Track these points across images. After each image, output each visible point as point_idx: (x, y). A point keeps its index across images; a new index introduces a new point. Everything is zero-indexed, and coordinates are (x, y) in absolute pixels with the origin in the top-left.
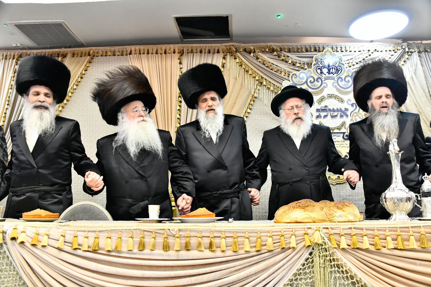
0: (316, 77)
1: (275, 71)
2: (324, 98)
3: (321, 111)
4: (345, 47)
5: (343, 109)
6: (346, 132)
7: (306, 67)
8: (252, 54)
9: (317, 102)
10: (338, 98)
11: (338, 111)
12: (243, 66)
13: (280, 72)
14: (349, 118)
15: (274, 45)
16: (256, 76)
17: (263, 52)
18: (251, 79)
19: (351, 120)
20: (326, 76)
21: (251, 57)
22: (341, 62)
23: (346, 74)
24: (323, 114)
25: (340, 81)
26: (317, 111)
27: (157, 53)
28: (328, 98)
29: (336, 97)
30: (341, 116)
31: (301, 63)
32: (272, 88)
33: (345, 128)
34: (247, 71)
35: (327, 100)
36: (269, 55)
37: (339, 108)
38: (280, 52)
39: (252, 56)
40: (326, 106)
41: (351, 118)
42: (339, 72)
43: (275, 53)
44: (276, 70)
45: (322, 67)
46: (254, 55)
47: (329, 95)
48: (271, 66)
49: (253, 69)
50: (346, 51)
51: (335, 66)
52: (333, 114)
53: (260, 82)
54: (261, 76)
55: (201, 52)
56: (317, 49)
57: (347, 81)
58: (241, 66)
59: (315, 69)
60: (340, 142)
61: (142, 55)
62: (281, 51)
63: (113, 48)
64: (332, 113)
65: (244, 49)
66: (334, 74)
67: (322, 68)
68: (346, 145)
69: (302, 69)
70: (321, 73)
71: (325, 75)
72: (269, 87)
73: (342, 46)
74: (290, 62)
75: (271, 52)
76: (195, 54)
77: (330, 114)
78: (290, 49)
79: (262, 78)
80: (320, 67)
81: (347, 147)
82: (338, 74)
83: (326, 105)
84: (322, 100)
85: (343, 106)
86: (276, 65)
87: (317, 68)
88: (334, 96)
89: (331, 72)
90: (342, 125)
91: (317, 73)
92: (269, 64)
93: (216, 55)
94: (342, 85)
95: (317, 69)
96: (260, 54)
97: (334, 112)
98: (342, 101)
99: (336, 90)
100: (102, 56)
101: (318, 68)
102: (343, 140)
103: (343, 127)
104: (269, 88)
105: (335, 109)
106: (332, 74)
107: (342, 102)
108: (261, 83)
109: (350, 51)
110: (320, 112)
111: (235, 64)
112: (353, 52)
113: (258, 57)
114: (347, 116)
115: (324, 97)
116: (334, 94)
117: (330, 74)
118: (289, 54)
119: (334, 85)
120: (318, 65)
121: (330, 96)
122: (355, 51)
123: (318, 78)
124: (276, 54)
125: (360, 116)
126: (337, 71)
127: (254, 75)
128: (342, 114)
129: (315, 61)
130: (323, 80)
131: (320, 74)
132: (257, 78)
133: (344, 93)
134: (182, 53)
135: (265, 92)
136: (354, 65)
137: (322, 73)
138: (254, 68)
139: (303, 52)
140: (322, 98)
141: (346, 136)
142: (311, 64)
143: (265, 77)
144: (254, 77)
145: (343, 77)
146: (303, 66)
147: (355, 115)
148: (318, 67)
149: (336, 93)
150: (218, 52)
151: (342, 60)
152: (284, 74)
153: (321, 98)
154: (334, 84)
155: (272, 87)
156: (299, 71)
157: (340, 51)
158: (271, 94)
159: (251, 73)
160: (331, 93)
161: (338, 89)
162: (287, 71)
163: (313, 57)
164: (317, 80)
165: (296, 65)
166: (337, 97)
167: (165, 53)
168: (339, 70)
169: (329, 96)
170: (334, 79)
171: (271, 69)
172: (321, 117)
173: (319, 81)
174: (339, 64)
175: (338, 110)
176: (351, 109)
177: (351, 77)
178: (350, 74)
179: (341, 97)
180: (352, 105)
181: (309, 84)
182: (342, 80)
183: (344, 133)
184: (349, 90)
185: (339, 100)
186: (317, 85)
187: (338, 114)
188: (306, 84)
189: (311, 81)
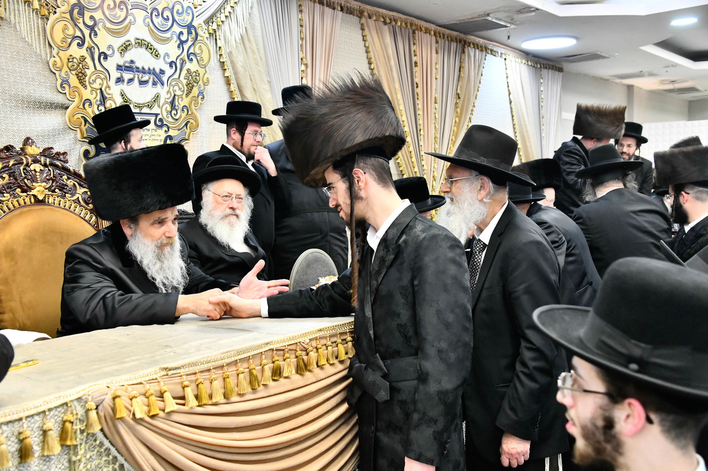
2: (130, 44)
3: (125, 70)
5: (158, 71)
6: (160, 113)
9: (118, 51)
10: (151, 49)
11: (150, 74)
14: (166, 87)
19: (168, 92)
23: (163, 4)
24: (127, 76)
26: (118, 69)
28: (137, 45)
29: (148, 47)
30: (154, 84)
33: (159, 106)
35: (134, 50)
37: (152, 68)
40: (132, 62)
41: (168, 88)
47: (137, 39)
52: (142, 78)
57: (166, 17)
60: (150, 130)
64: (140, 76)
77: (138, 78)
81: (159, 141)
82: (153, 1)
83: (133, 59)
84: (126, 48)
85: (158, 65)
88: (145, 42)
90: (154, 101)
94: (158, 23)
97: (144, 75)
99: (148, 31)
102: (154, 127)
105: (146, 68)
107: (157, 56)
110: (122, 70)
114: (163, 84)
116: (145, 39)
119: (147, 21)
121: (140, 43)
123: (121, 2)
125: (181, 86)
128: (156, 79)
130: (130, 7)
133: (161, 40)
135: (21, 9)
140: (127, 44)
141: (159, 121)
145: (160, 9)
147: (174, 83)
149: (149, 39)
153: (124, 44)
154: (145, 20)
160: (141, 38)
161: (151, 31)
164: (119, 7)
166: (149, 45)
169: (137, 41)
170: (145, 10)
172: (123, 81)
173: (123, 9)
175: (149, 71)
176: (169, 71)
177: (172, 11)
178: (170, 7)
179: (155, 47)
180: (171, 64)
181: (107, 12)
182: (159, 15)
183: (157, 115)
184: (168, 35)
185: (152, 53)
186: (120, 16)
187: (150, 78)
188: (101, 10)
189: (109, 5)
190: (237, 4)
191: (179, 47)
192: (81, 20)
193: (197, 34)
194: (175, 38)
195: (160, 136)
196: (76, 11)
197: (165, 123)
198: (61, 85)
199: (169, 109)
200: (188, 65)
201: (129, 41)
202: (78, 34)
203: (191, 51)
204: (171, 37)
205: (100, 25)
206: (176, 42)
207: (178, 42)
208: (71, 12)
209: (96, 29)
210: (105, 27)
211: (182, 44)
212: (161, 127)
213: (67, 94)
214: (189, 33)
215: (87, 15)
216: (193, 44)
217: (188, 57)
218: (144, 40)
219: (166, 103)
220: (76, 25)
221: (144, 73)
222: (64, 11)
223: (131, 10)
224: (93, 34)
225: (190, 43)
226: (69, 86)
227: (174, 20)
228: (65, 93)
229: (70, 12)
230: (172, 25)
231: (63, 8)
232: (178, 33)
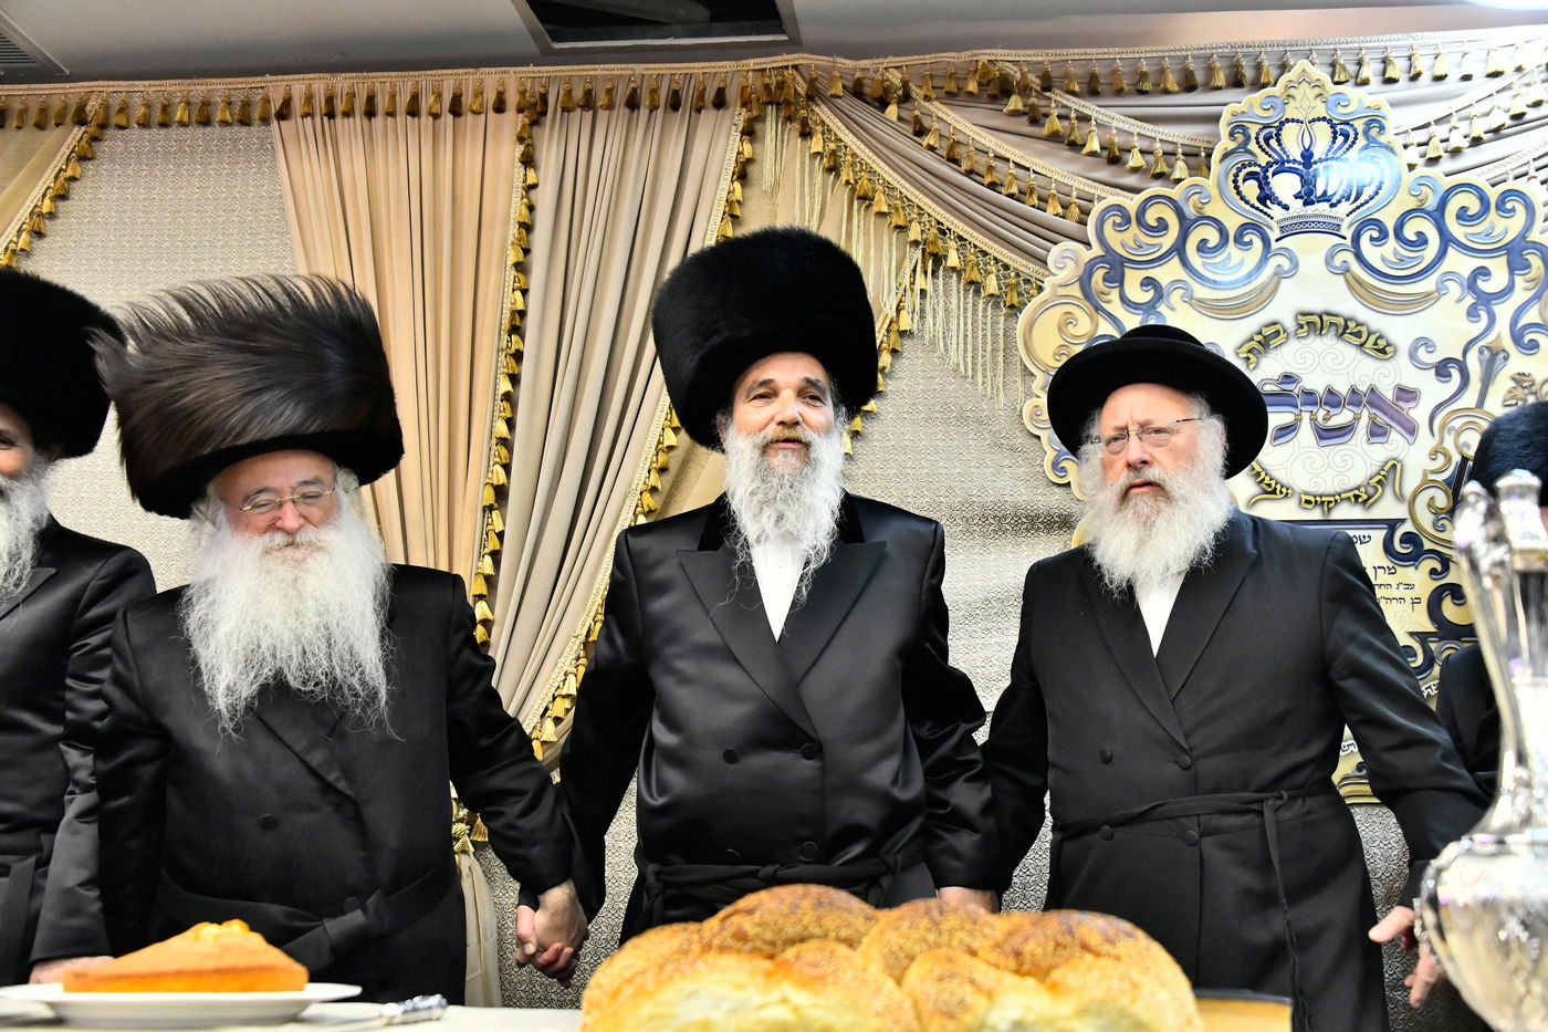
0: (1232, 223)
1: (1011, 196)
2: (1277, 333)
4: (1410, 58)
5: (1388, 393)
6: (1407, 516)
7: (1180, 169)
8: (892, 111)
9: (1237, 354)
10: (1358, 335)
11: (1358, 404)
12: (846, 174)
13: (1040, 199)
14: (1425, 441)
15: (1006, 60)
16: (910, 222)
17: (950, 97)
18: (886, 239)
19: (1434, 454)
20: (1292, 212)
21: (887, 122)
22: (1382, 139)
23: (1403, 203)
25: (1372, 239)
27: (413, 111)
28: (1302, 332)
29: (1346, 329)
30: (1377, 432)
31: (1151, 153)
32: (992, 285)
33: (1399, 497)
34: (863, 198)
35: (1293, 345)
36: (983, 114)
37: (1363, 388)
38: (1040, 95)
39: (894, 119)
40: (1288, 378)
41: (1436, 440)
42: (1368, 190)
43: (1015, 103)
44: (1014, 190)
45: (1269, 165)
46: (905, 114)
47: (1304, 314)
48: (990, 168)
49: (895, 184)
50: (1415, 78)
51: (1347, 160)
52: (1326, 419)
53: (932, 254)
54: (939, 223)
55: (633, 104)
56: (1249, 74)
57: (1414, 238)
58: (833, 169)
59: (1231, 178)
61: (339, 119)
62: (1048, 89)
63: (199, 89)
64: (1321, 414)
65: (849, 84)
66: (1334, 201)
67: (1270, 174)
68: (1401, 592)
69: (1159, 182)
70: (1262, 199)
71: (1286, 208)
72: (976, 276)
73: (1392, 54)
74: (1094, 145)
75: (993, 98)
76: (603, 115)
77: (1313, 420)
78: (1094, 77)
79: (943, 233)
80: (1257, 169)
81: (1409, 601)
83: (1289, 370)
84: (1265, 344)
85: (1385, 377)
86: (1018, 165)
87: (1242, 175)
88: (1334, 319)
89: (1319, 193)
90: (1379, 482)
91: (1242, 198)
92: (982, 159)
93: (708, 117)
94: (1384, 259)
95: (1240, 179)
96: (938, 109)
97: (1333, 411)
98: (1378, 350)
99: (1345, 286)
100: (144, 124)
101: (1244, 172)
102: (1386, 562)
103: (1389, 489)
104: (976, 286)
105: (1342, 389)
106: (1326, 205)
107: (1383, 351)
108: (938, 259)
109: (1439, 78)
111: (803, 163)
112: (1452, 84)
113: (926, 122)
114: (1411, 431)
115: (1278, 327)
116: (1334, 309)
117: (1312, 203)
118: (1089, 107)
119: (1338, 261)
120: (1248, 157)
121: (1315, 323)
122: (1467, 78)
123: (1244, 227)
124: (1020, 107)
126: (1358, 183)
127: (899, 220)
128: (1382, 418)
129: (1231, 134)
130: (1273, 235)
131: (1257, 204)
132: (915, 233)
133: (1396, 303)
134: (536, 111)
135: (954, 306)
136: (1456, 152)
137: (1266, 197)
138: (903, 182)
139: (1166, 92)
140: (1268, 331)
141: (1401, 541)
142: (1209, 156)
143: (960, 227)
144: (897, 227)
145: (1389, 219)
146: (1162, 167)
147: (1457, 423)
148: (1249, 169)
149: (1349, 306)
150: (720, 102)
151: (1382, 128)
152: (1060, 210)
153: (1260, 333)
154: (1333, 257)
155: (993, 277)
156: (1137, 191)
157: (1375, 81)
158: (985, 316)
159: (885, 209)
160: (1318, 307)
161: (1356, 286)
162: (1074, 194)
163: (1215, 119)
164: (1238, 239)
165: (1126, 163)
166: (1351, 325)
167: (456, 110)
168: (1368, 179)
169: (1303, 320)
170: (1334, 230)
171: (992, 186)
173: (1251, 243)
174: (1368, 146)
175: (1355, 398)
176: (1433, 391)
177: (1437, 215)
178: (1432, 203)
179: (1373, 327)
180: (1442, 369)
181: (1196, 260)
182: (1384, 235)
183: (1392, 525)
184: (1426, 285)
185: (1362, 345)
186: (1241, 263)
187: (1357, 418)
188: (1176, 259)
189: (1204, 241)
191: (1472, 313)
192: (1115, 294)
194: (1454, 289)
195: (1410, 586)
196: (1098, 275)
197: (1427, 545)
198: (1055, 465)
199: (1442, 500)
200: (1518, 362)
201: (1275, 323)
202: (1106, 329)
203: (1531, 316)
204: (1438, 290)
205: (1176, 298)
206: (1459, 301)
207: (1470, 300)
208: (1085, 282)
209: (1162, 309)
210: (1190, 300)
211: (1487, 305)
212: (1414, 558)
214: (1517, 266)
215: (1133, 278)
216: (1536, 298)
217: (1517, 338)
218: (1328, 314)
219: (1426, 484)
220: (1098, 308)
221: (1336, 405)
222: (1063, 282)
223: (1277, 241)
225: (1520, 295)
227: (1447, 240)
228: (1068, 484)
229: (1080, 279)
230: (1442, 254)
231: (1062, 276)
232: (1466, 274)
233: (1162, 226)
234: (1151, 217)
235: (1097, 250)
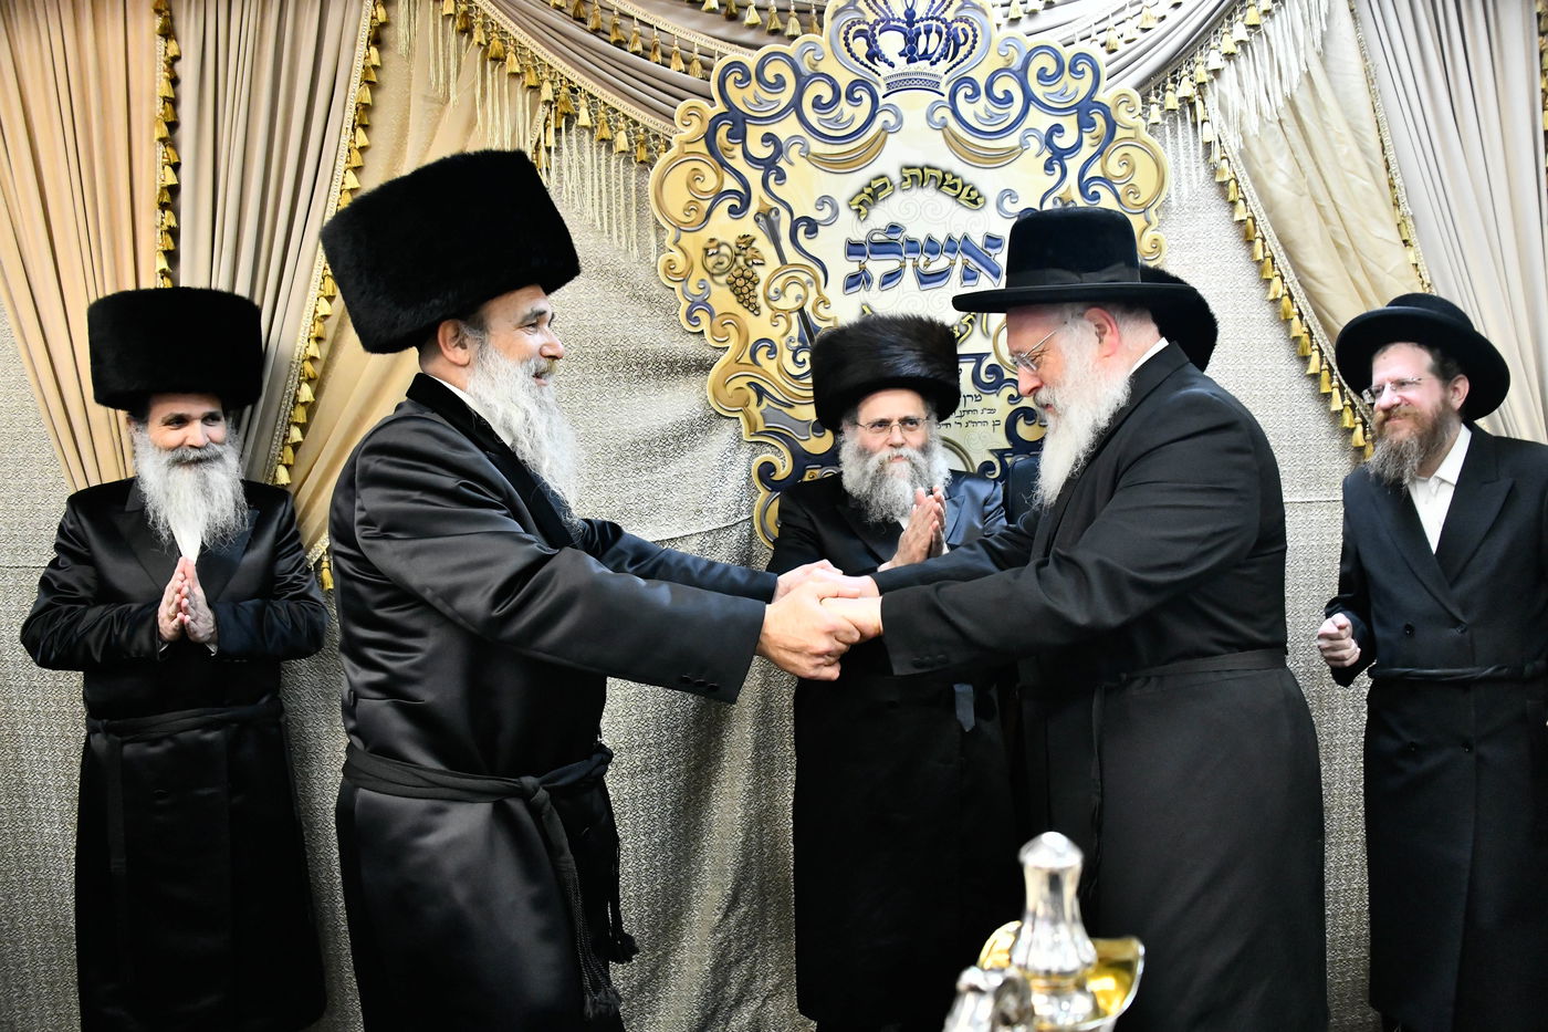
0: (845, 82)
1: (636, 53)
2: (885, 185)
3: (872, 252)
5: (979, 241)
7: (793, 26)
9: (850, 206)
10: (954, 187)
11: (954, 251)
12: (479, 36)
13: (663, 55)
16: (542, 81)
18: (519, 96)
20: (897, 70)
23: (993, 62)
24: (878, 267)
26: (849, 253)
28: (907, 185)
29: (945, 182)
30: (969, 275)
31: (767, 9)
32: (622, 141)
33: (986, 334)
34: (496, 59)
35: (899, 196)
37: (958, 236)
40: (894, 228)
42: (963, 51)
44: (638, 47)
45: (877, 23)
47: (908, 168)
48: (616, 26)
49: (526, 44)
51: (944, 21)
52: (926, 265)
53: (564, 114)
54: (569, 81)
57: (1001, 96)
58: (467, 31)
59: (842, 35)
64: (922, 260)
66: (934, 59)
67: (877, 32)
68: (986, 417)
69: (775, 38)
70: (870, 56)
71: (892, 65)
72: (607, 134)
74: (712, 3)
77: (916, 266)
79: (574, 91)
80: (866, 27)
81: (991, 424)
82: (957, 59)
83: (895, 221)
84: (874, 196)
85: (976, 226)
86: (642, 23)
87: (852, 32)
88: (933, 173)
89: (921, 51)
90: (970, 321)
91: (853, 55)
92: (608, 17)
94: (976, 116)
95: (850, 36)
97: (932, 258)
98: (970, 201)
99: (943, 140)
101: (854, 29)
102: (972, 384)
103: (977, 328)
104: (609, 144)
105: (941, 238)
106: (927, 63)
107: (975, 202)
108: (570, 118)
110: (863, 254)
111: (435, 26)
114: (997, 274)
115: (885, 180)
116: (933, 163)
117: (915, 61)
119: (937, 117)
121: (917, 176)
123: (854, 84)
126: (953, 43)
127: (531, 80)
128: (973, 264)
130: (881, 91)
131: (866, 62)
132: (547, 93)
133: (987, 157)
135: (587, 164)
136: (1033, 14)
137: (874, 55)
138: (534, 42)
140: (876, 184)
141: (986, 373)
142: (821, 12)
143: (589, 85)
144: (530, 87)
145: (981, 77)
146: (777, 24)
148: (858, 27)
149: (947, 160)
152: (683, 67)
153: (870, 186)
154: (933, 113)
155: (623, 134)
156: (757, 47)
158: (618, 172)
159: (517, 69)
160: (920, 162)
161: (953, 141)
162: (696, 50)
164: (850, 96)
165: (743, 19)
166: (949, 177)
168: (962, 39)
169: (907, 173)
170: (933, 86)
171: (618, 44)
172: (869, 281)
173: (860, 99)
174: (962, 8)
175: (951, 246)
177: (1021, 75)
178: (1017, 63)
179: (967, 180)
181: (812, 116)
182: (977, 92)
183: (979, 358)
184: (1012, 140)
185: (958, 196)
186: (852, 119)
187: (952, 264)
188: (793, 116)
189: (819, 98)
190: (1272, 16)
191: (1048, 167)
192: (738, 151)
193: (1112, 126)
194: (1035, 145)
195: (992, 411)
196: (722, 132)
197: (1007, 375)
198: (689, 315)
201: (882, 177)
202: (731, 183)
203: (1095, 170)
204: (1021, 146)
205: (794, 153)
206: (1038, 155)
207: (1047, 154)
208: (710, 138)
209: (782, 164)
210: (807, 154)
211: (1060, 159)
212: (996, 386)
213: (707, 334)
214: (1085, 123)
215: (754, 134)
216: (1100, 153)
217: (1084, 189)
218: (929, 167)
220: (723, 164)
221: (934, 252)
222: (689, 139)
223: (884, 97)
224: (772, 179)
225: (1087, 151)
226: (711, 314)
227: (1029, 98)
228: (702, 332)
229: (705, 136)
230: (1025, 111)
231: (688, 133)
232: (1044, 130)
233: (780, 82)
234: (769, 74)
235: (720, 107)
